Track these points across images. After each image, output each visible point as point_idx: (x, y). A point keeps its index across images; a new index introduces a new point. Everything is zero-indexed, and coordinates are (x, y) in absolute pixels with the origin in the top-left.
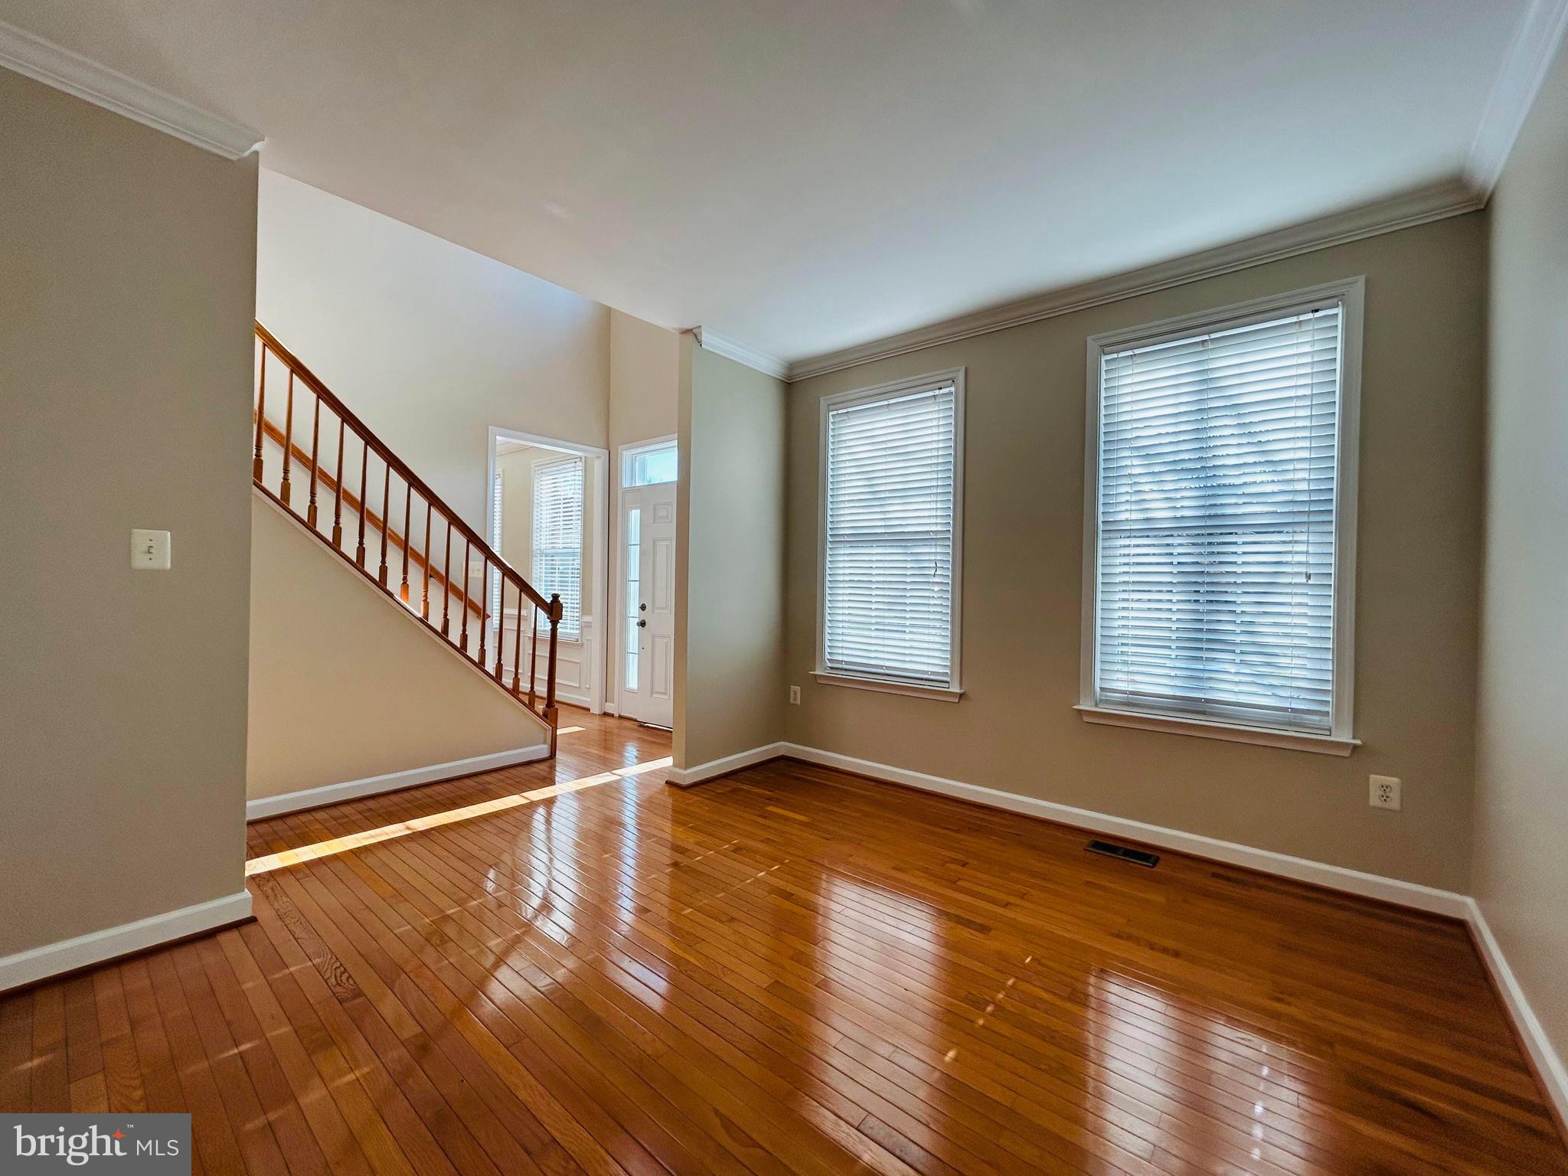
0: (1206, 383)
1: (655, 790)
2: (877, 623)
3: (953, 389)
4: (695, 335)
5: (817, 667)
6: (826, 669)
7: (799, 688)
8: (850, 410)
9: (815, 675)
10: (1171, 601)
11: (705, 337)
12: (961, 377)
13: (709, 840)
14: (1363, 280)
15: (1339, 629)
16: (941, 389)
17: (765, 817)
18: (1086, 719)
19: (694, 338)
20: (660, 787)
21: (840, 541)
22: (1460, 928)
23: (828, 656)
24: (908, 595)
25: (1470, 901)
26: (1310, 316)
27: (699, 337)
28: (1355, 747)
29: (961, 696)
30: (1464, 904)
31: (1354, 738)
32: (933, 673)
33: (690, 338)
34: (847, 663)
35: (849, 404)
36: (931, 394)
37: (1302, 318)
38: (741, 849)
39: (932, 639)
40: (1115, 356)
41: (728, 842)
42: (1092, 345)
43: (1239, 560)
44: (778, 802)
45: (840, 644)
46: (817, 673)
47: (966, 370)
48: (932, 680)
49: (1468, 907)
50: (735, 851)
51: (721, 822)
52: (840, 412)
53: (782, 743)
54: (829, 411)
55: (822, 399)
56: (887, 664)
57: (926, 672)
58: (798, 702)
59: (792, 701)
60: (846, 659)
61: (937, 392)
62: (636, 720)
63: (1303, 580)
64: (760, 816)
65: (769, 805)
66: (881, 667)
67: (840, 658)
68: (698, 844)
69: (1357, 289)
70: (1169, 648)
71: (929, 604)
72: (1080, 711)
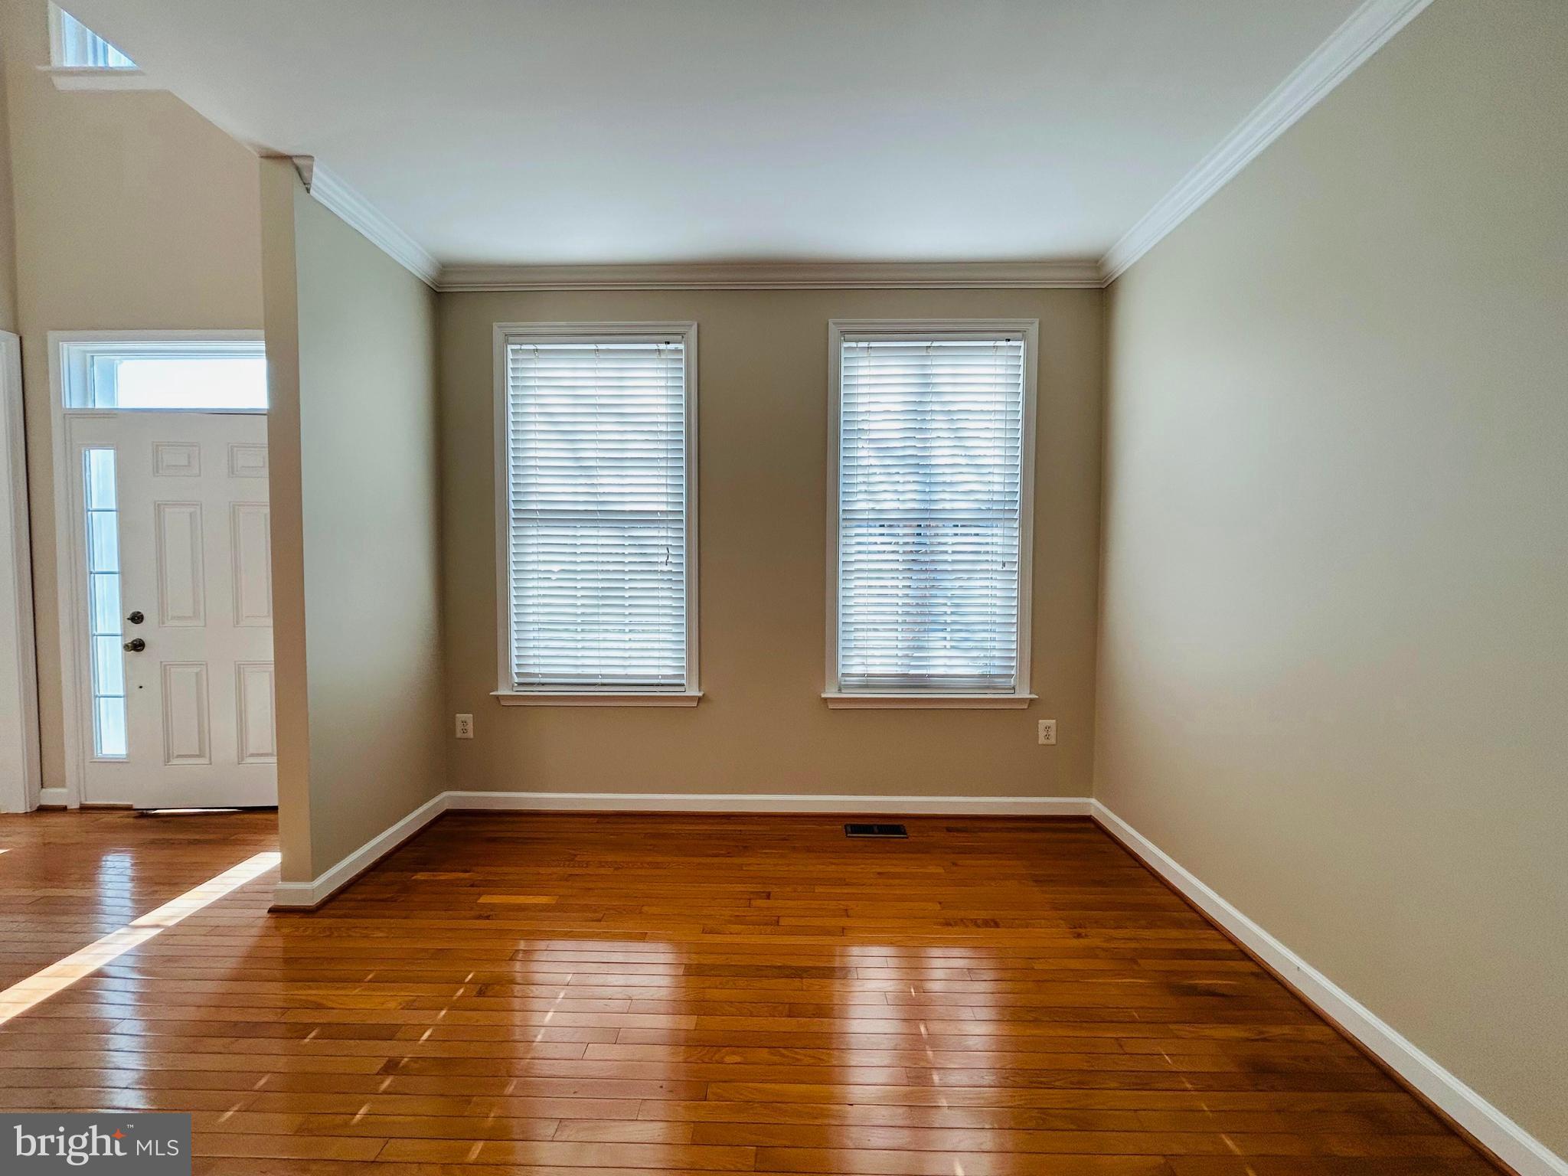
0: (927, 385)
1: (254, 931)
2: (583, 623)
3: (681, 346)
4: (298, 169)
5: (499, 684)
6: (513, 686)
7: (471, 715)
8: (539, 347)
9: (497, 697)
10: (897, 587)
11: (320, 178)
12: (693, 333)
13: (423, 991)
14: (1038, 322)
15: (1021, 607)
16: (668, 343)
17: (488, 918)
18: (831, 706)
19: (296, 174)
20: (261, 922)
21: (529, 518)
22: (1087, 822)
23: (515, 670)
24: (627, 587)
25: (1093, 801)
26: (1004, 343)
27: (305, 174)
28: (1031, 700)
29: (700, 699)
30: (1090, 804)
31: (1030, 693)
32: (664, 677)
33: (285, 172)
34: (545, 675)
35: (536, 339)
36: (654, 347)
37: (999, 343)
38: (487, 985)
39: (662, 636)
40: (854, 345)
41: (460, 982)
42: (834, 330)
43: (950, 549)
44: (490, 885)
45: (531, 653)
46: (500, 692)
47: (698, 326)
48: (663, 685)
49: (1094, 806)
50: (481, 993)
51: (426, 950)
52: (524, 347)
53: (445, 794)
54: (507, 342)
55: (495, 325)
56: (605, 671)
57: (656, 677)
58: (471, 735)
59: (459, 735)
60: (544, 670)
61: (662, 346)
62: (129, 808)
63: (999, 568)
64: (479, 917)
65: (480, 895)
66: (596, 676)
67: (536, 670)
68: (409, 1006)
69: (1034, 330)
70: (897, 630)
71: (658, 597)
72: (826, 699)
